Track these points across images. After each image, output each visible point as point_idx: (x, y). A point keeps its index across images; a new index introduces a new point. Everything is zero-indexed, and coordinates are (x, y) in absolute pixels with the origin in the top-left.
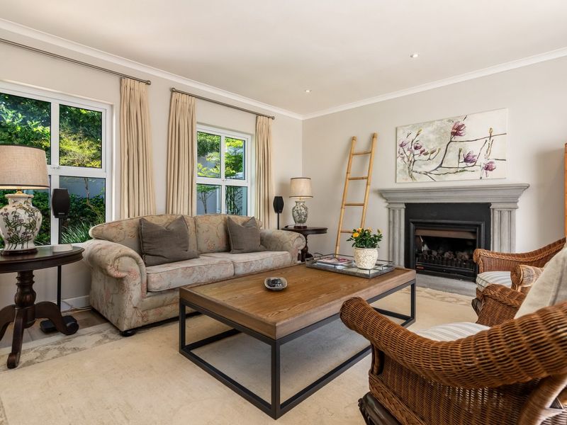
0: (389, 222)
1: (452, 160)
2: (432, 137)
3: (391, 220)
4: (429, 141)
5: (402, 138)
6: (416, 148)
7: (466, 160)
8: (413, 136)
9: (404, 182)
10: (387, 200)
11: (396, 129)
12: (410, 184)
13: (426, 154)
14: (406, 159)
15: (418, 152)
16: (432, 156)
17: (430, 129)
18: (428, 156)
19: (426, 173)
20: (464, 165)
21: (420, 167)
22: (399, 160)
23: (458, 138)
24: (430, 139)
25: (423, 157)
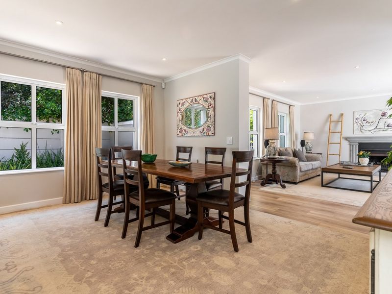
0: (350, 151)
1: (381, 125)
2: (372, 116)
3: (351, 149)
4: (370, 118)
5: (357, 116)
6: (364, 120)
7: (388, 126)
8: (362, 115)
9: (358, 134)
10: (349, 141)
11: (354, 112)
12: (361, 135)
13: (369, 123)
14: (359, 125)
15: (365, 122)
16: (372, 124)
17: (371, 113)
18: (370, 124)
19: (369, 131)
20: (387, 128)
21: (366, 128)
22: (355, 125)
23: (384, 117)
24: (370, 117)
25: (367, 124)
